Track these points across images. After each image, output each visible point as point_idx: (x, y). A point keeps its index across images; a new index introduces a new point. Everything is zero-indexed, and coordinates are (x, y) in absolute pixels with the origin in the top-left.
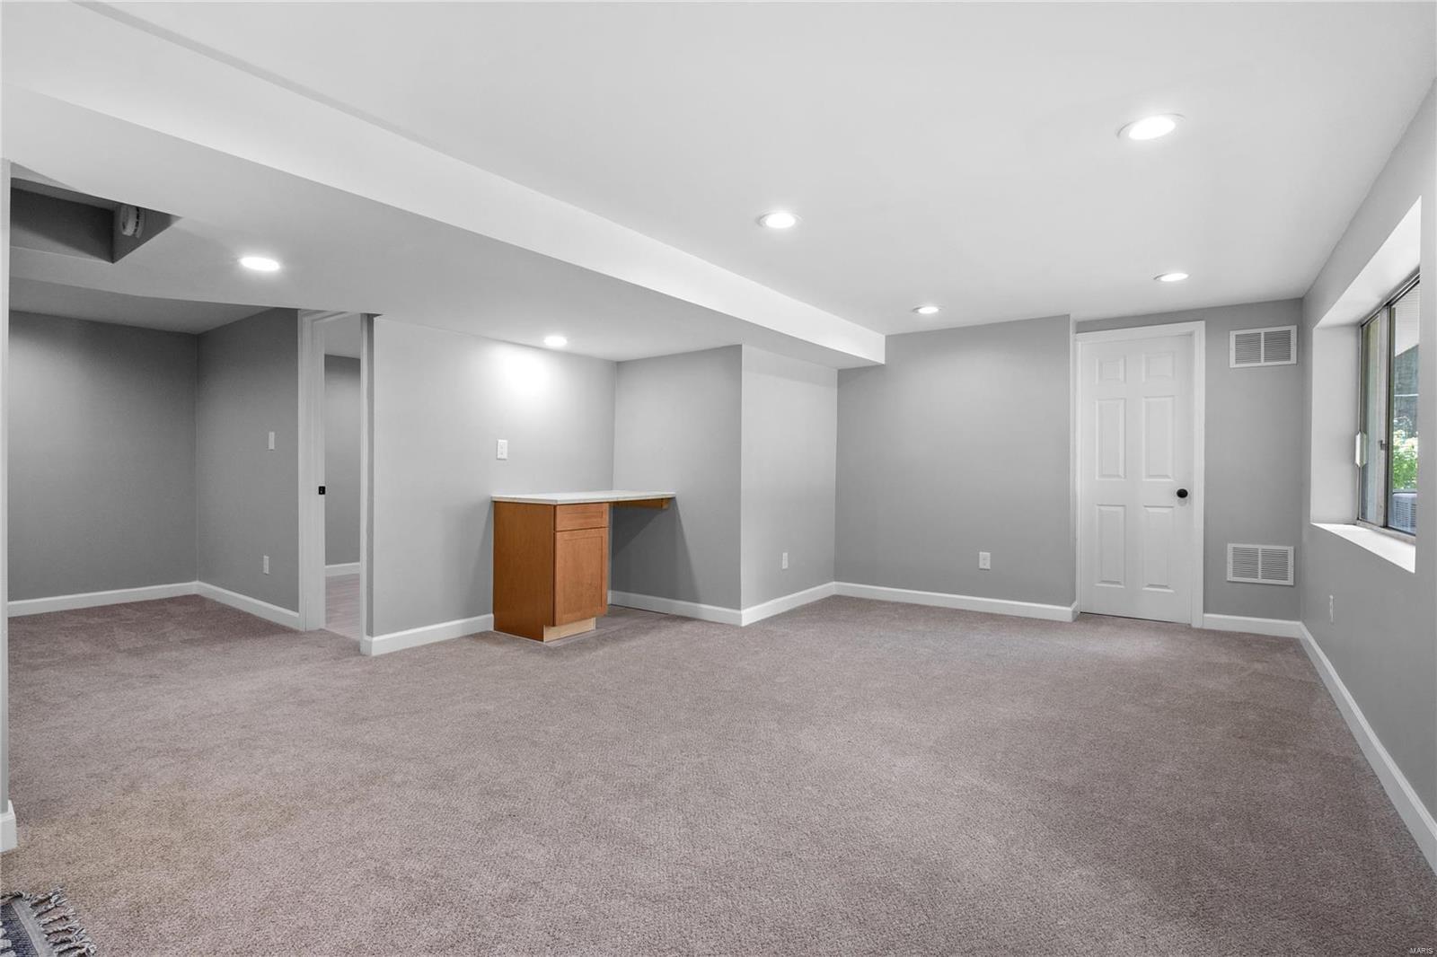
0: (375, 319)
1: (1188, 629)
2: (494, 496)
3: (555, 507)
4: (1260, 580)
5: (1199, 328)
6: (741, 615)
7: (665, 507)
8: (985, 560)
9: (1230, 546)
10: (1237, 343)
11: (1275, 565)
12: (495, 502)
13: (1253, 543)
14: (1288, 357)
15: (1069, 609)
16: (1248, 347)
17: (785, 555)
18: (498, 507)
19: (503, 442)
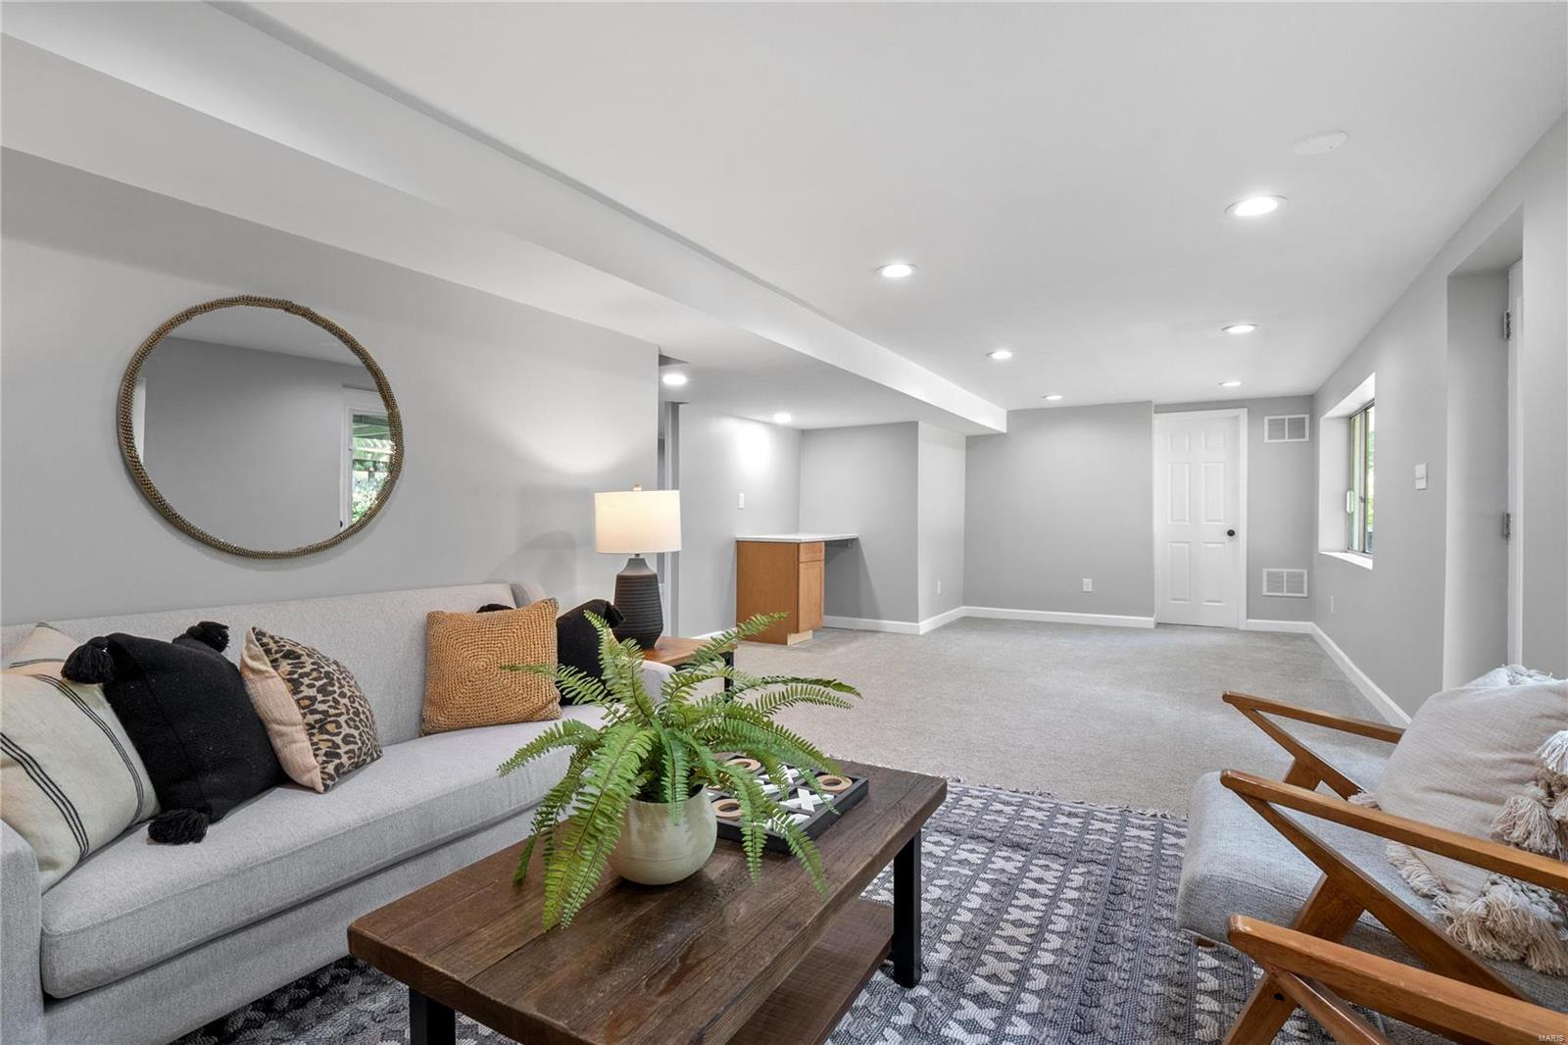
0: (681, 406)
1: (1236, 631)
2: (737, 536)
3: (799, 544)
4: (1285, 594)
5: (1243, 413)
6: (918, 627)
7: (850, 545)
8: (1088, 584)
9: (1265, 571)
10: (1269, 425)
11: (1295, 582)
12: (738, 542)
13: (1279, 567)
14: (1304, 436)
15: (1152, 619)
16: (1276, 428)
17: (939, 582)
18: (741, 546)
19: (742, 495)
